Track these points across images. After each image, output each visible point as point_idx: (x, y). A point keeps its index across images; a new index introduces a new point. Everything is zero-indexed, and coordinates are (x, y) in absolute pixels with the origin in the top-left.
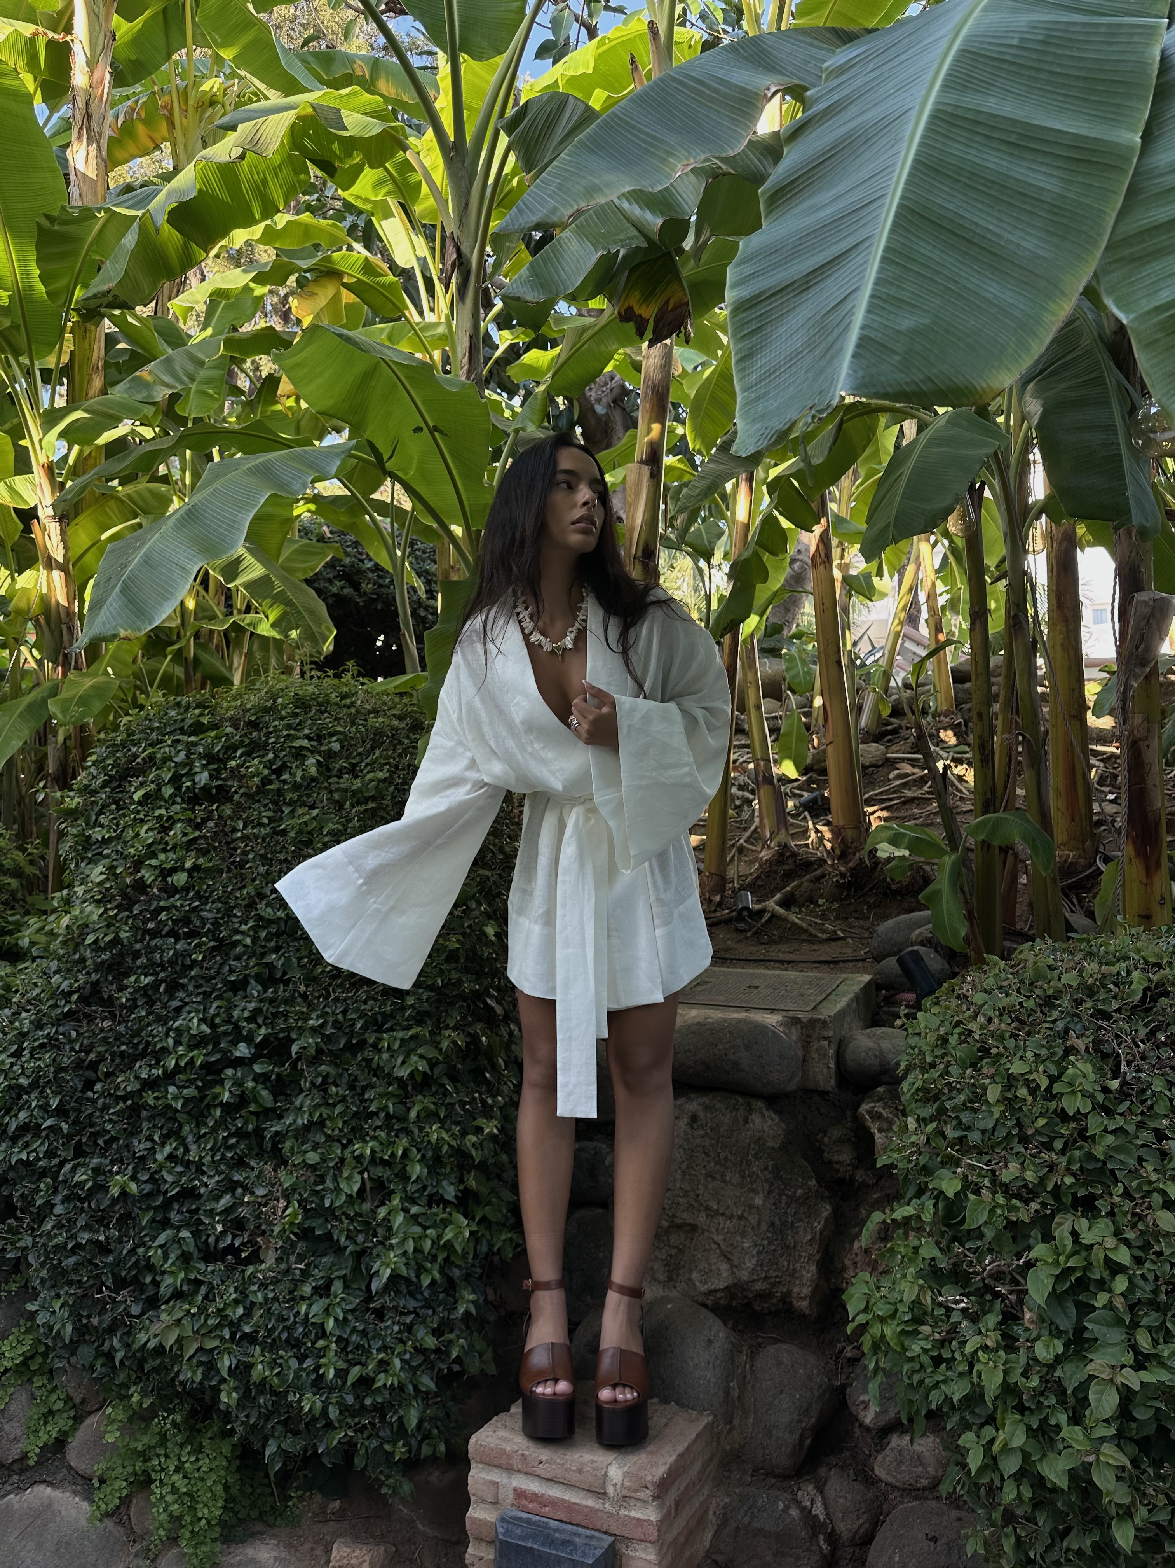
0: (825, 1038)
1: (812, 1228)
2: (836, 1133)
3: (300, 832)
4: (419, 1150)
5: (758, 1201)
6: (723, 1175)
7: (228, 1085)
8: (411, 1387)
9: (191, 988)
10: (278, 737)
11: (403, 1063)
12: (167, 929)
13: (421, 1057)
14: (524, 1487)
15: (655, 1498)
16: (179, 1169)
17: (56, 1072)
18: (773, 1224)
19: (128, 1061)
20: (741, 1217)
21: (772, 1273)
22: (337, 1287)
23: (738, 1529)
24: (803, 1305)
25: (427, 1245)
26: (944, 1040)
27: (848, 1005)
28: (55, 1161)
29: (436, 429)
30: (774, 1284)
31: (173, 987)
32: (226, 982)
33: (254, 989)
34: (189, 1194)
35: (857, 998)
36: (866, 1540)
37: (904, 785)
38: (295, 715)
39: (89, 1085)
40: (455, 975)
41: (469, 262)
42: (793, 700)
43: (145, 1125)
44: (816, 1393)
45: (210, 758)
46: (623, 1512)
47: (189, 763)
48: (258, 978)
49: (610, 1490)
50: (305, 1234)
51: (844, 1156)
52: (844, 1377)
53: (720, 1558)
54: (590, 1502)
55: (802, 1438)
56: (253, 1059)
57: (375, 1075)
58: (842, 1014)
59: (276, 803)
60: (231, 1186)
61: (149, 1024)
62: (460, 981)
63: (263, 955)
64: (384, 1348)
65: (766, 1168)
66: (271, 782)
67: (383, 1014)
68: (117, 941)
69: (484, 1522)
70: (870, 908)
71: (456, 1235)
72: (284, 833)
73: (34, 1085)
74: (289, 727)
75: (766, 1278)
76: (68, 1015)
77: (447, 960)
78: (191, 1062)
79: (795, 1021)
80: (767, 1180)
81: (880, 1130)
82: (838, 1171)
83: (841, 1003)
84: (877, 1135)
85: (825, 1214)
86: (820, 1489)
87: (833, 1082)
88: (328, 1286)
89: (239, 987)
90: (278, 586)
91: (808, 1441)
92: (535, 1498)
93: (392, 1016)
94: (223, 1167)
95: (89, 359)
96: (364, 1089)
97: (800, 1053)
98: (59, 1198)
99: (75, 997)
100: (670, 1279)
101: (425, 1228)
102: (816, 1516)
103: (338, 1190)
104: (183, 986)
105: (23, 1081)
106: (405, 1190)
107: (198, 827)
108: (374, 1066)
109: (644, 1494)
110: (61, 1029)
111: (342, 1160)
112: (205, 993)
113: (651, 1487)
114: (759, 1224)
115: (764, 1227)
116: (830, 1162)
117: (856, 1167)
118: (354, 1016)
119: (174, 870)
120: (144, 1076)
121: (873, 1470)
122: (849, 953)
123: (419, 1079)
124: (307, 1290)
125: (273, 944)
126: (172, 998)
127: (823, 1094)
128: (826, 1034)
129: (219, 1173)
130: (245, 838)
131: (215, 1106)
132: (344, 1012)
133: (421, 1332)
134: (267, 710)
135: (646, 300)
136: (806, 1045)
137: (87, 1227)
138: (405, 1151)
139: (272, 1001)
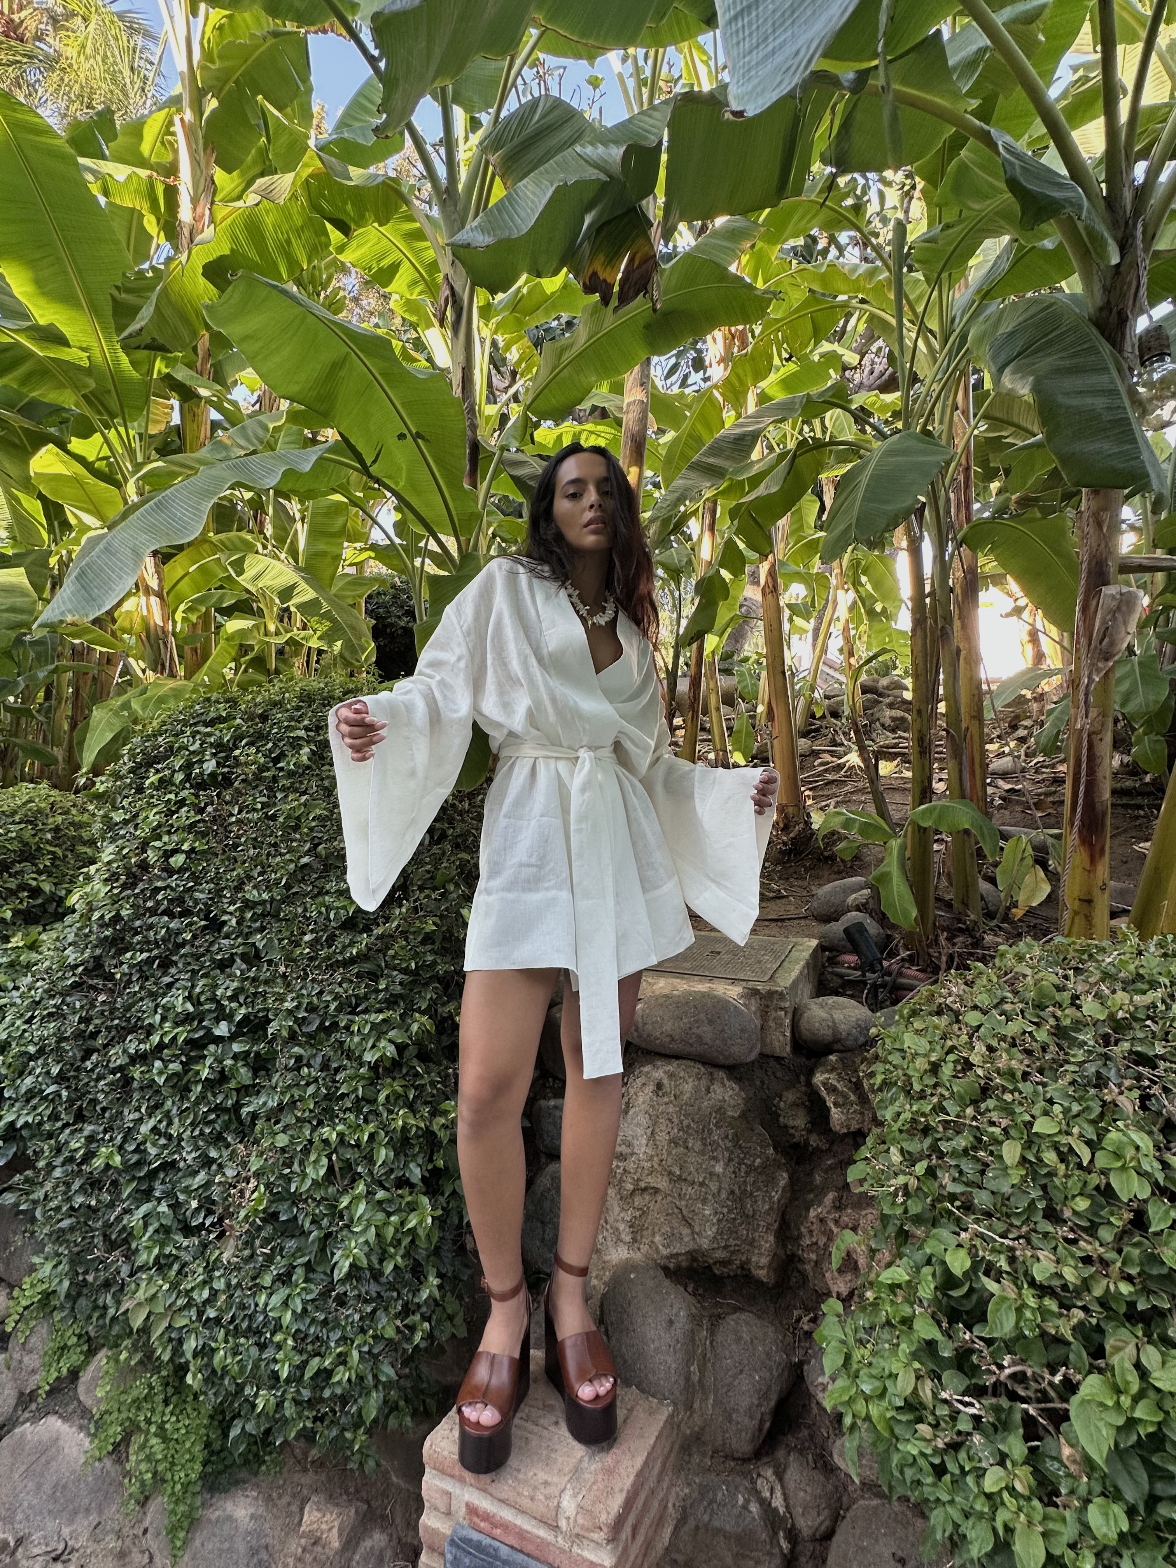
0: (782, 1009)
1: (771, 1198)
2: (790, 1096)
3: (289, 817)
4: (387, 1133)
5: (719, 1169)
6: (685, 1141)
7: (208, 1062)
8: (370, 1377)
9: (180, 965)
10: (280, 728)
11: (373, 1046)
12: (163, 908)
13: (390, 1041)
14: (476, 1502)
15: (609, 1541)
16: (163, 1141)
17: (58, 1042)
18: (732, 1192)
19: (121, 1034)
20: (702, 1184)
21: (732, 1242)
22: (299, 1275)
23: (697, 1528)
24: (762, 1274)
25: (390, 1232)
26: (935, 1068)
27: (801, 973)
28: (59, 1124)
29: (418, 435)
30: (733, 1252)
31: (166, 964)
32: (213, 961)
33: (239, 965)
34: (169, 1166)
35: (808, 965)
36: (829, 1535)
37: (826, 771)
38: (298, 708)
39: (86, 1056)
40: (430, 958)
41: (462, 300)
42: (743, 706)
43: (136, 1096)
44: (775, 1374)
45: (219, 746)
46: (576, 1549)
47: (201, 752)
48: (244, 957)
49: (563, 1523)
50: (271, 1217)
51: (798, 1121)
52: (802, 1352)
53: (680, 1558)
54: (542, 1533)
55: (762, 1421)
56: (233, 1038)
57: (348, 1058)
58: (795, 983)
59: (270, 789)
60: (208, 1162)
61: (142, 999)
62: (434, 963)
63: (247, 936)
64: (343, 1339)
65: (727, 1137)
66: (268, 769)
67: (356, 996)
68: (117, 918)
69: (435, 1532)
70: (807, 870)
71: (420, 1223)
72: (274, 818)
73: (41, 1052)
74: (291, 719)
75: (726, 1247)
76: (75, 986)
77: (423, 942)
78: (174, 1038)
79: (755, 992)
80: (727, 1149)
81: (836, 1105)
82: (793, 1136)
83: (795, 971)
84: (833, 1110)
85: (782, 1183)
86: (780, 1476)
87: (788, 1049)
88: (289, 1274)
89: (224, 965)
90: (325, 607)
91: (768, 1424)
92: (486, 1517)
93: (366, 997)
94: (201, 1143)
95: (198, 438)
96: (337, 1070)
97: (758, 1022)
98: (61, 1159)
99: (81, 969)
100: (635, 1240)
101: (389, 1214)
102: (776, 1510)
103: (304, 1175)
104: (176, 963)
105: (32, 1049)
106: (371, 1173)
107: (201, 811)
108: (346, 1047)
109: (600, 1536)
110: (68, 999)
111: (310, 1142)
112: (193, 971)
113: (605, 1529)
114: (719, 1191)
115: (724, 1195)
116: (786, 1126)
117: (810, 1132)
118: (329, 998)
119: (175, 851)
120: (132, 1051)
121: (831, 1455)
122: (792, 911)
123: (388, 1064)
124: (267, 1280)
125: (258, 924)
126: (165, 974)
127: (779, 1059)
128: (782, 1005)
129: (197, 1148)
130: (239, 822)
131: (197, 1082)
132: (321, 993)
133: (383, 1320)
134: (275, 704)
135: (610, 262)
136: (764, 1013)
137: (82, 1190)
138: (372, 1136)
139: (254, 980)
